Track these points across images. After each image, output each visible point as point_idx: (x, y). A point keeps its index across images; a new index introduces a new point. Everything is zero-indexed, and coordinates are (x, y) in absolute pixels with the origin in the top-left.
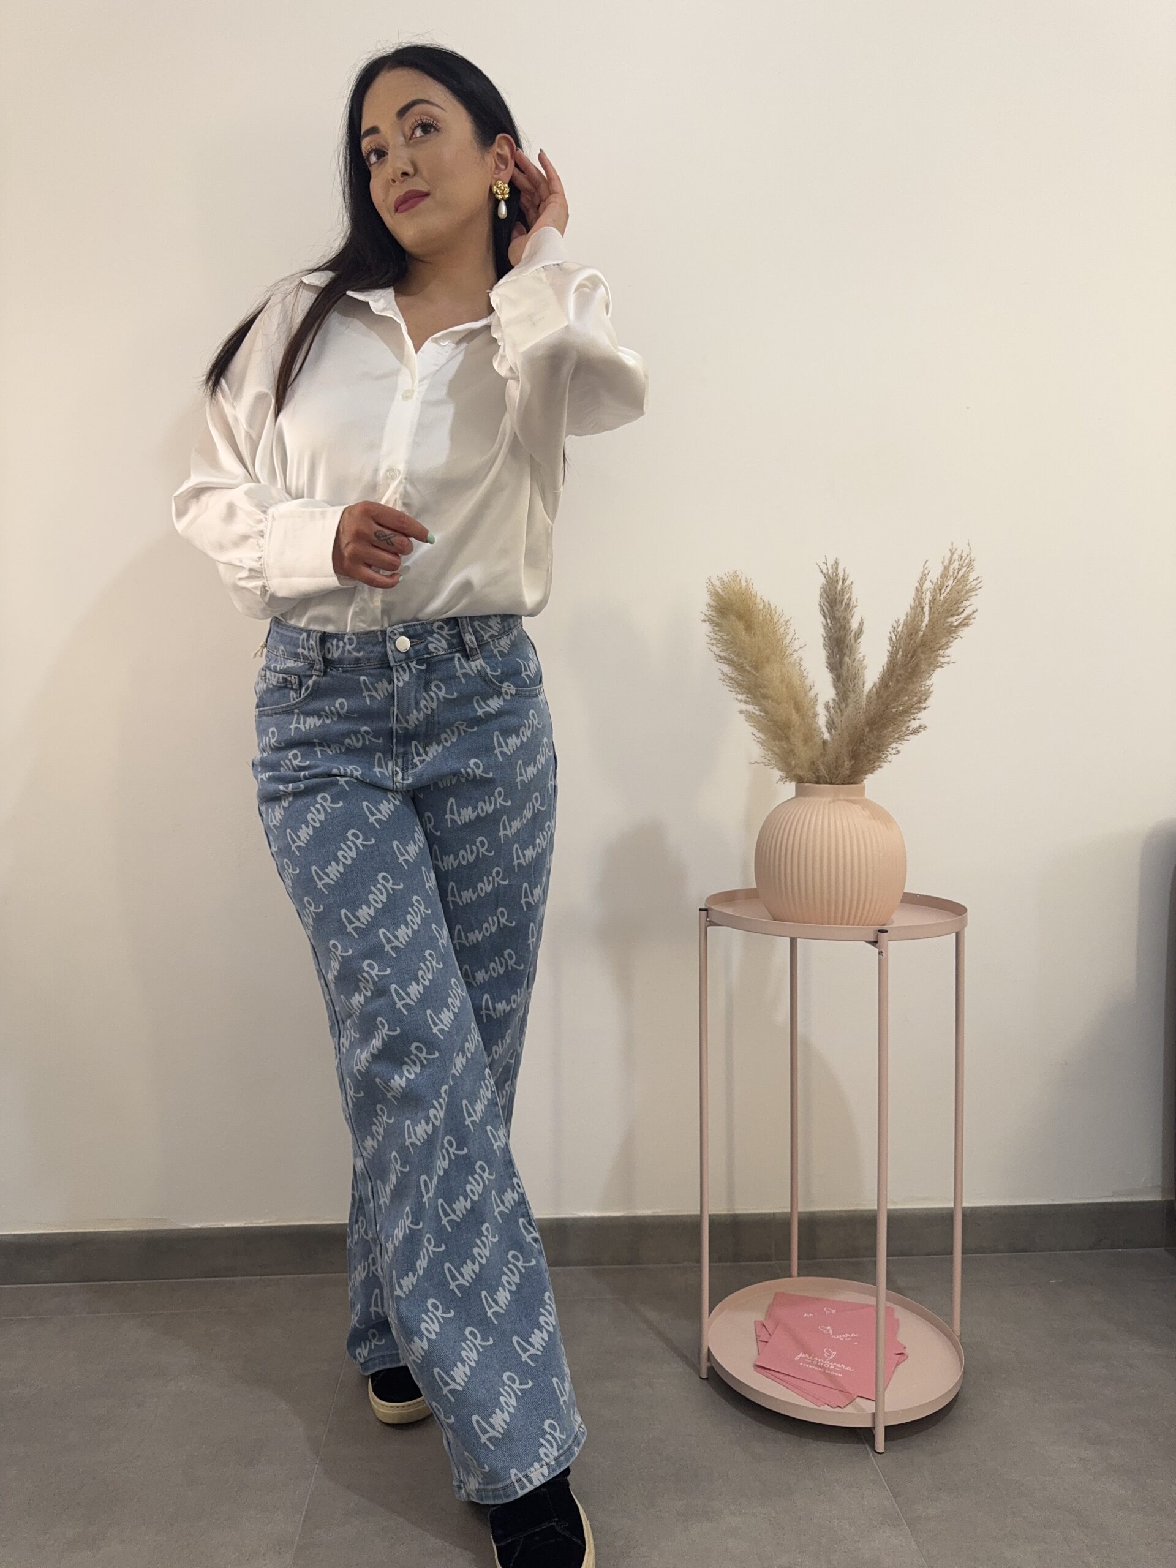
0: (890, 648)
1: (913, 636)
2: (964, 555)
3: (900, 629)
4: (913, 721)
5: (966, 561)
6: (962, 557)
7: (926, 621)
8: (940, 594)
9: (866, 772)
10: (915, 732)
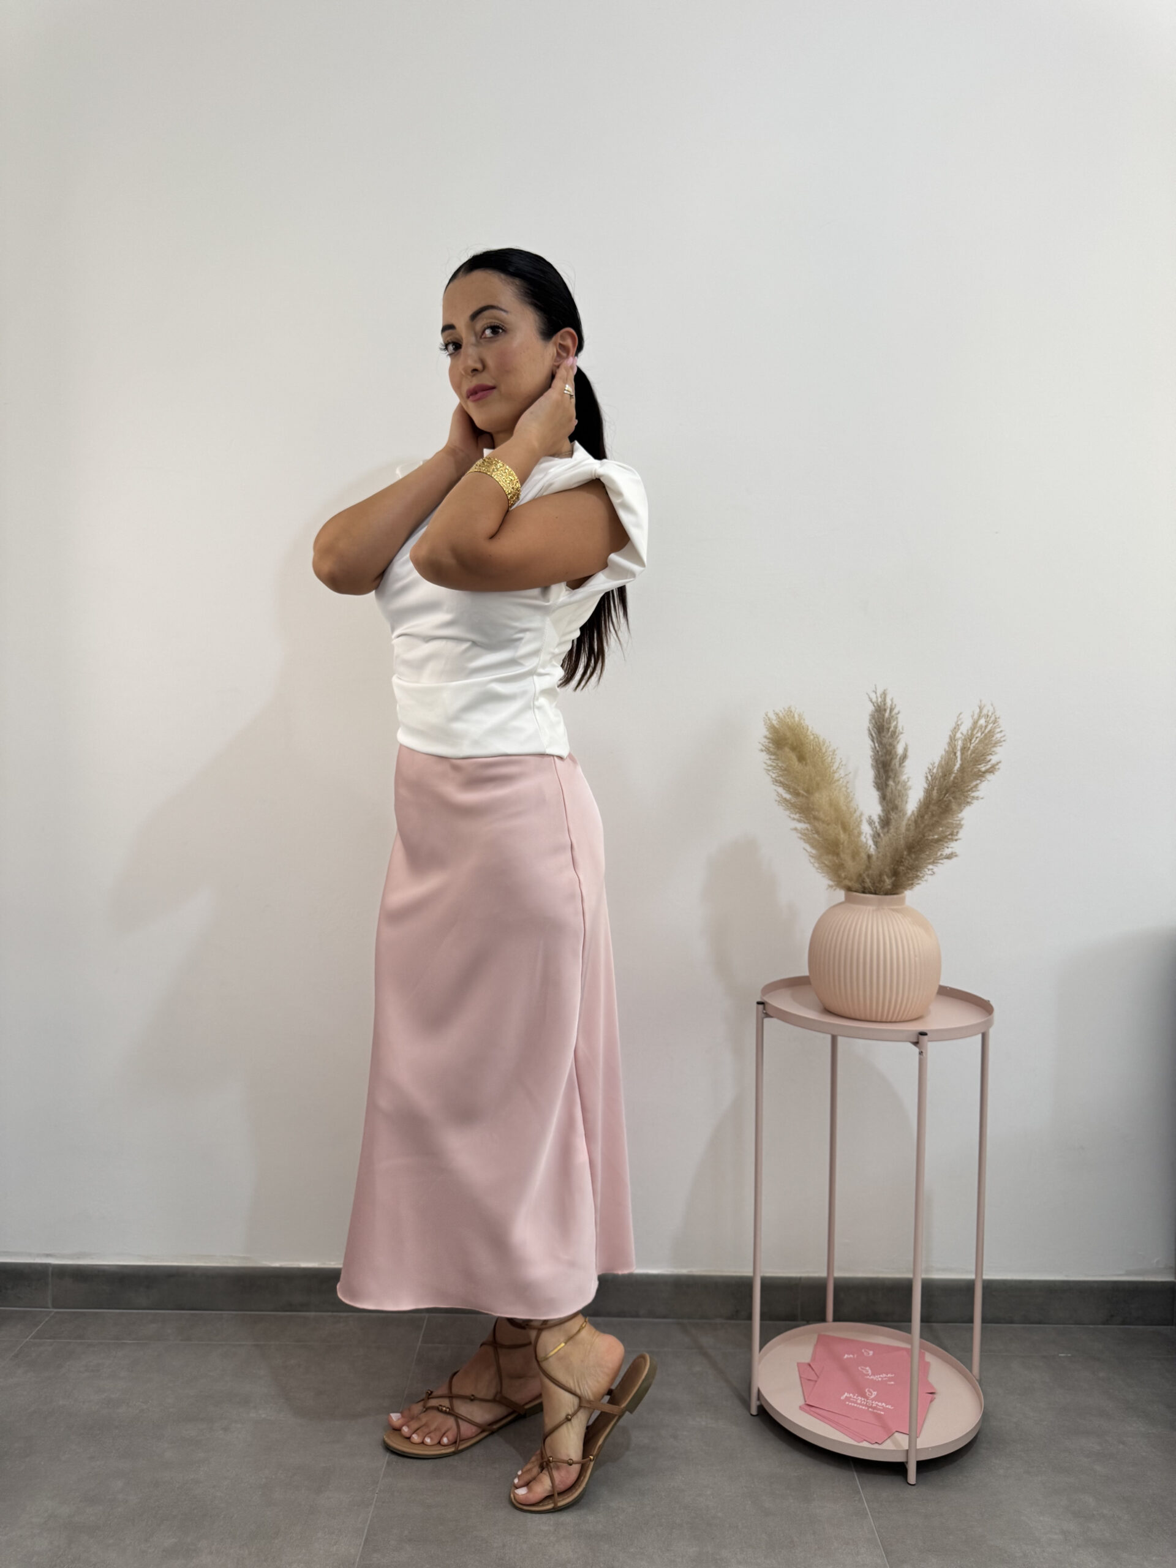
0: (926, 786)
1: (946, 778)
2: (990, 714)
3: (935, 771)
4: (946, 849)
5: (993, 718)
6: (988, 716)
7: (958, 765)
8: (970, 745)
9: (905, 889)
10: (949, 857)
